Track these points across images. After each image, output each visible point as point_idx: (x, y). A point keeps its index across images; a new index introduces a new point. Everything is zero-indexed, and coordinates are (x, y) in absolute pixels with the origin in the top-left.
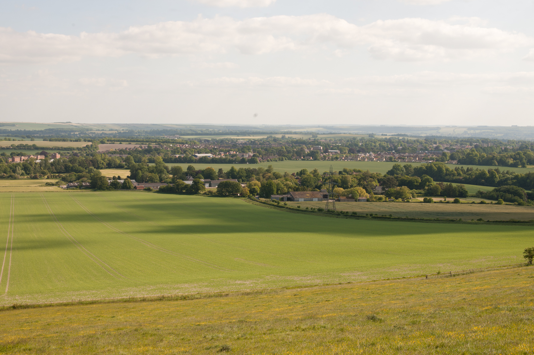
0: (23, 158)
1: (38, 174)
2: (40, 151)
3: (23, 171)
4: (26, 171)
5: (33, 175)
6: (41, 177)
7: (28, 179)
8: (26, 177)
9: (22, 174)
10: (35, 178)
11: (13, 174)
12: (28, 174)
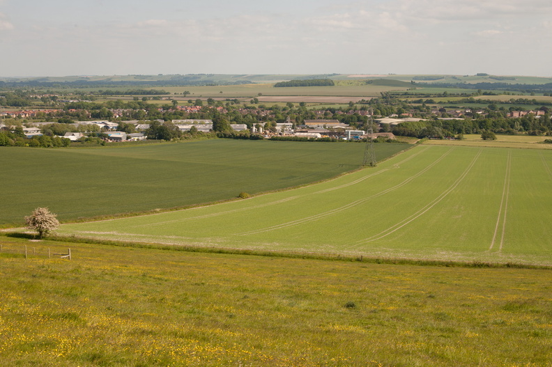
0: (522, 113)
1: (537, 131)
2: (540, 107)
3: (521, 127)
4: (524, 127)
5: (532, 131)
6: (539, 134)
7: (526, 135)
8: (524, 133)
9: (521, 130)
10: (534, 134)
11: (511, 129)
12: (527, 130)
